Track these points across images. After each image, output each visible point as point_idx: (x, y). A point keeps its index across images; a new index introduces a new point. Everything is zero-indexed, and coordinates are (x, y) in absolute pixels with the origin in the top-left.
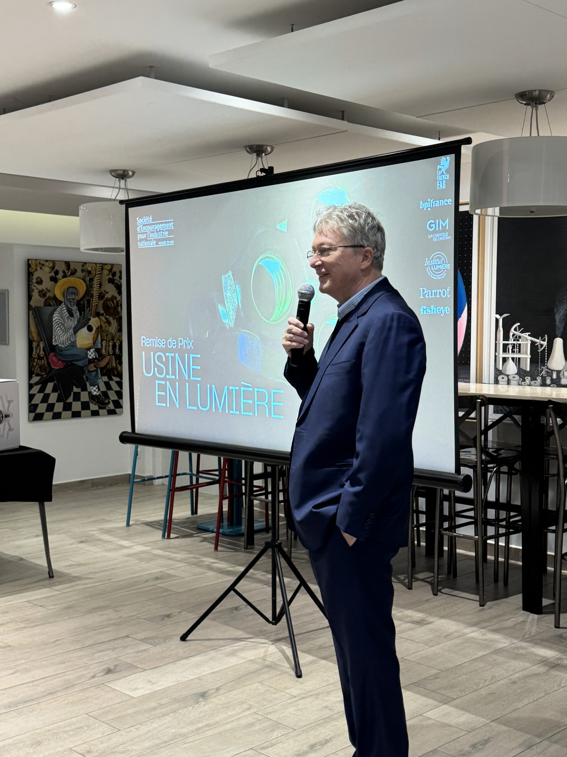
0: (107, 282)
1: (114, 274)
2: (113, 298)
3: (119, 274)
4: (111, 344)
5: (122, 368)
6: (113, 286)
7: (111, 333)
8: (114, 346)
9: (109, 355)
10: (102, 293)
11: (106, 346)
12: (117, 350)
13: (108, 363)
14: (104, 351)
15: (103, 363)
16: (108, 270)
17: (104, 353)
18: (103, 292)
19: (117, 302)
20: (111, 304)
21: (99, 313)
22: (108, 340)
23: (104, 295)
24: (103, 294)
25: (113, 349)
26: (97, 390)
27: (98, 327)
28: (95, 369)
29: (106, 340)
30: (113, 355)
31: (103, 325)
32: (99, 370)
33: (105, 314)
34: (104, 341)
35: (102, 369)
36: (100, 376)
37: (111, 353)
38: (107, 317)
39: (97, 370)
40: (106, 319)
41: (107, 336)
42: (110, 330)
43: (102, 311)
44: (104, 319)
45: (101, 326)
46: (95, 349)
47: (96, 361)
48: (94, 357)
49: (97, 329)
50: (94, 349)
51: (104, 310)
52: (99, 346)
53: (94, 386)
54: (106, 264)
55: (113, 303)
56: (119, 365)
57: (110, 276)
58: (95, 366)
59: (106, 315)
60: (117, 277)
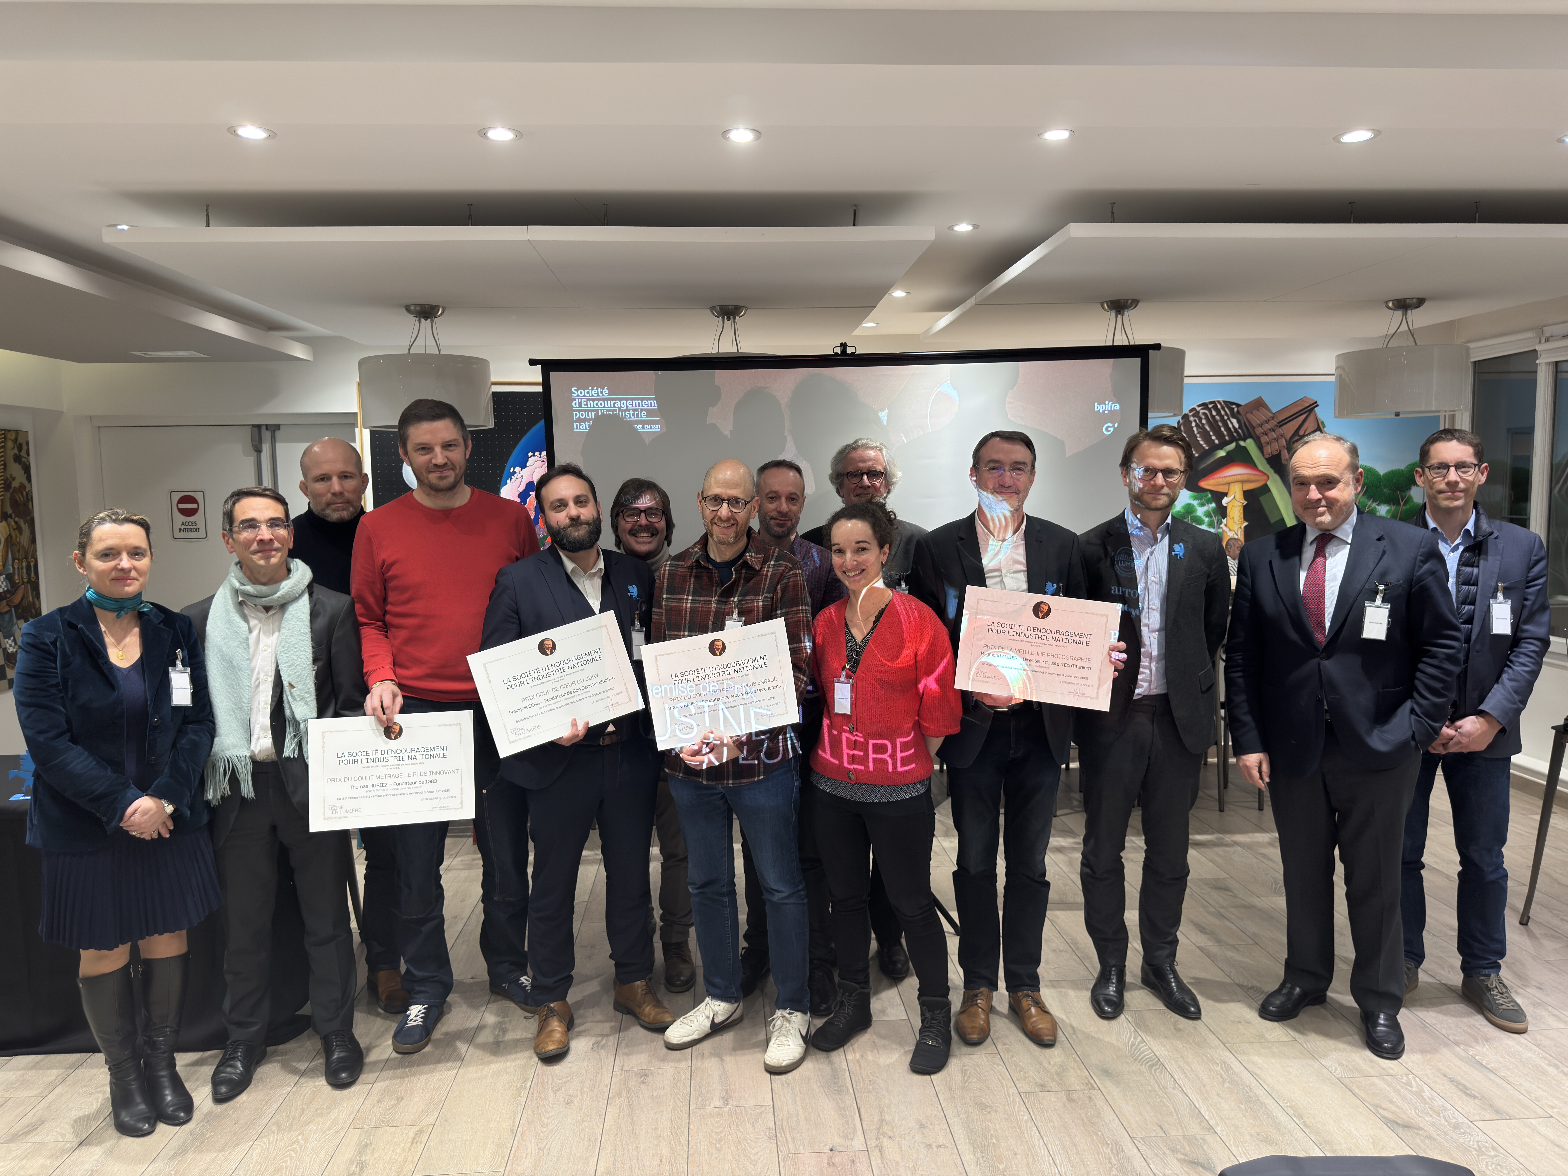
0: (12, 461)
1: (20, 448)
2: (22, 487)
3: (26, 447)
4: (24, 564)
5: (40, 604)
6: (20, 466)
7: (24, 547)
8: (28, 568)
9: (23, 583)
10: (7, 478)
11: (18, 568)
12: (33, 574)
13: (23, 598)
14: (16, 577)
15: (17, 599)
16: (12, 441)
17: (17, 581)
18: (9, 477)
19: (27, 494)
20: (20, 498)
21: (6, 513)
22: (20, 558)
23: (11, 483)
24: (8, 482)
25: (27, 573)
26: (13, 644)
27: (7, 538)
28: (7, 609)
29: (18, 559)
30: (28, 582)
31: (13, 534)
32: (13, 609)
33: (13, 517)
34: (16, 561)
35: (17, 607)
36: (15, 620)
37: (25, 581)
38: (17, 519)
39: (9, 611)
40: (16, 522)
41: (19, 551)
42: (22, 542)
43: (10, 511)
44: (13, 523)
45: (10, 536)
46: (6, 575)
47: (8, 596)
48: (6, 589)
49: (6, 540)
50: (4, 576)
51: (12, 508)
52: (10, 569)
53: (9, 638)
54: (10, 431)
55: (22, 494)
56: (36, 599)
57: (16, 451)
58: (8, 605)
59: (16, 516)
60: (23, 453)
